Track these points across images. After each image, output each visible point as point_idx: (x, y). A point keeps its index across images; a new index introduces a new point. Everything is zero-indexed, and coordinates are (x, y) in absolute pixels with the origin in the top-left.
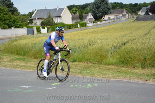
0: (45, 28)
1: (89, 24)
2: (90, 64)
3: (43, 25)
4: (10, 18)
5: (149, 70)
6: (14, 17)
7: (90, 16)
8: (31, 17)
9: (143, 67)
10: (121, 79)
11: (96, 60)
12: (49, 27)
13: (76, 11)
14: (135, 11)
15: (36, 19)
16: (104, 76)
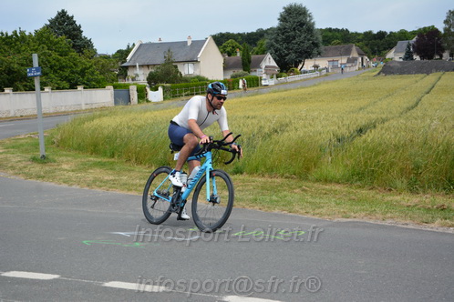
0: (157, 90)
1: (267, 81)
2: (278, 180)
3: (154, 81)
4: (74, 64)
5: (428, 196)
6: (83, 61)
7: (269, 61)
8: (123, 63)
9: (412, 189)
10: (360, 217)
11: (292, 169)
12: (167, 87)
13: (233, 47)
14: (380, 52)
15: (135, 66)
16: (317, 211)
